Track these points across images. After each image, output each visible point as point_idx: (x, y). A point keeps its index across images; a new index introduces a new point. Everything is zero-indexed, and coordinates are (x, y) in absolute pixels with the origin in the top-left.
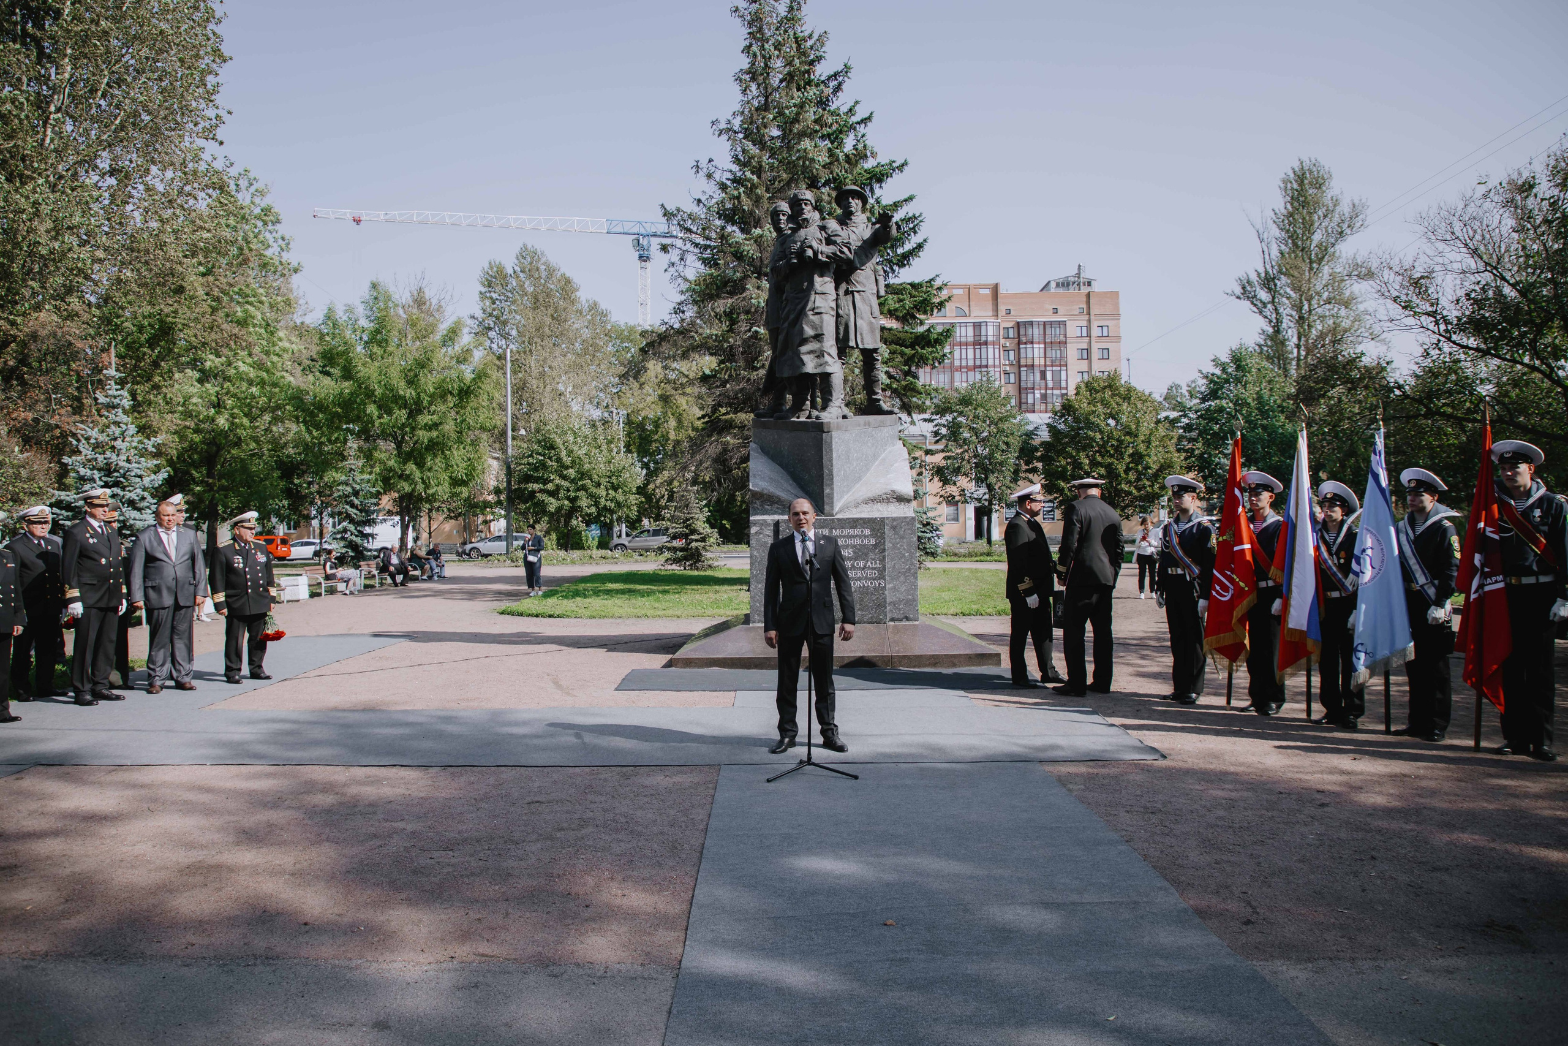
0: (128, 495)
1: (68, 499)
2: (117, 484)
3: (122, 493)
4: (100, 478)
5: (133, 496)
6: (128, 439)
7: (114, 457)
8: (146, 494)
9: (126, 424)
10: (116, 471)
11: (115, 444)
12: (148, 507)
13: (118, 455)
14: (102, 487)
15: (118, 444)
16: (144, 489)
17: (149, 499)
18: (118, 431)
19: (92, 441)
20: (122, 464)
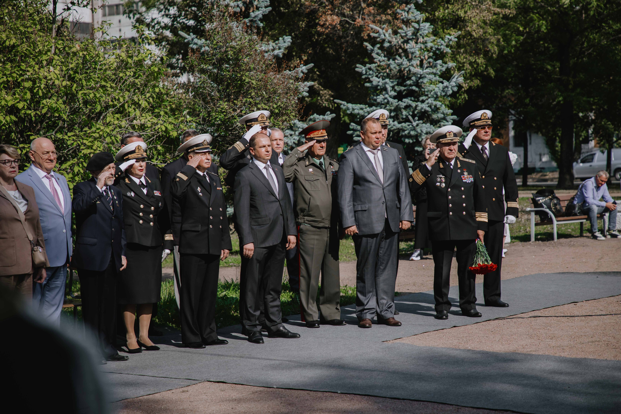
0: (421, 106)
1: (361, 112)
2: (411, 94)
3: (414, 104)
4: (393, 87)
5: (424, 106)
6: (421, 40)
7: (405, 62)
8: (439, 104)
9: (418, 22)
10: (409, 79)
11: (407, 46)
12: (444, 119)
13: (410, 60)
14: (395, 97)
15: (411, 46)
16: (436, 99)
17: (444, 109)
18: (410, 31)
19: (386, 45)
20: (413, 70)
